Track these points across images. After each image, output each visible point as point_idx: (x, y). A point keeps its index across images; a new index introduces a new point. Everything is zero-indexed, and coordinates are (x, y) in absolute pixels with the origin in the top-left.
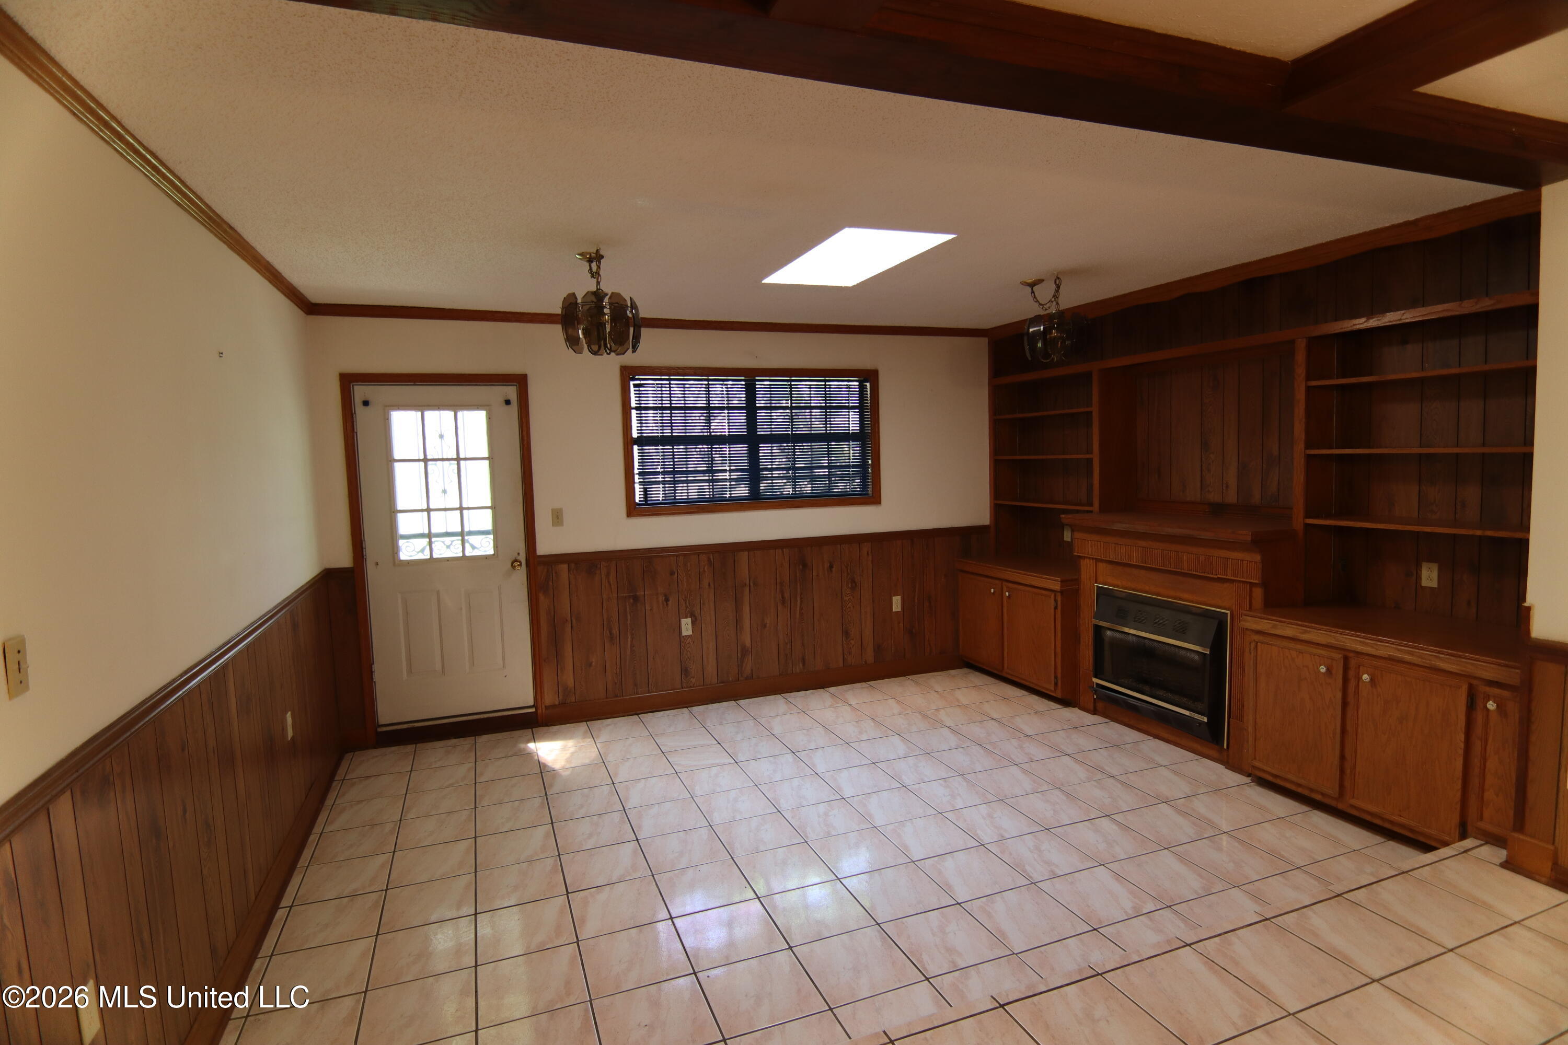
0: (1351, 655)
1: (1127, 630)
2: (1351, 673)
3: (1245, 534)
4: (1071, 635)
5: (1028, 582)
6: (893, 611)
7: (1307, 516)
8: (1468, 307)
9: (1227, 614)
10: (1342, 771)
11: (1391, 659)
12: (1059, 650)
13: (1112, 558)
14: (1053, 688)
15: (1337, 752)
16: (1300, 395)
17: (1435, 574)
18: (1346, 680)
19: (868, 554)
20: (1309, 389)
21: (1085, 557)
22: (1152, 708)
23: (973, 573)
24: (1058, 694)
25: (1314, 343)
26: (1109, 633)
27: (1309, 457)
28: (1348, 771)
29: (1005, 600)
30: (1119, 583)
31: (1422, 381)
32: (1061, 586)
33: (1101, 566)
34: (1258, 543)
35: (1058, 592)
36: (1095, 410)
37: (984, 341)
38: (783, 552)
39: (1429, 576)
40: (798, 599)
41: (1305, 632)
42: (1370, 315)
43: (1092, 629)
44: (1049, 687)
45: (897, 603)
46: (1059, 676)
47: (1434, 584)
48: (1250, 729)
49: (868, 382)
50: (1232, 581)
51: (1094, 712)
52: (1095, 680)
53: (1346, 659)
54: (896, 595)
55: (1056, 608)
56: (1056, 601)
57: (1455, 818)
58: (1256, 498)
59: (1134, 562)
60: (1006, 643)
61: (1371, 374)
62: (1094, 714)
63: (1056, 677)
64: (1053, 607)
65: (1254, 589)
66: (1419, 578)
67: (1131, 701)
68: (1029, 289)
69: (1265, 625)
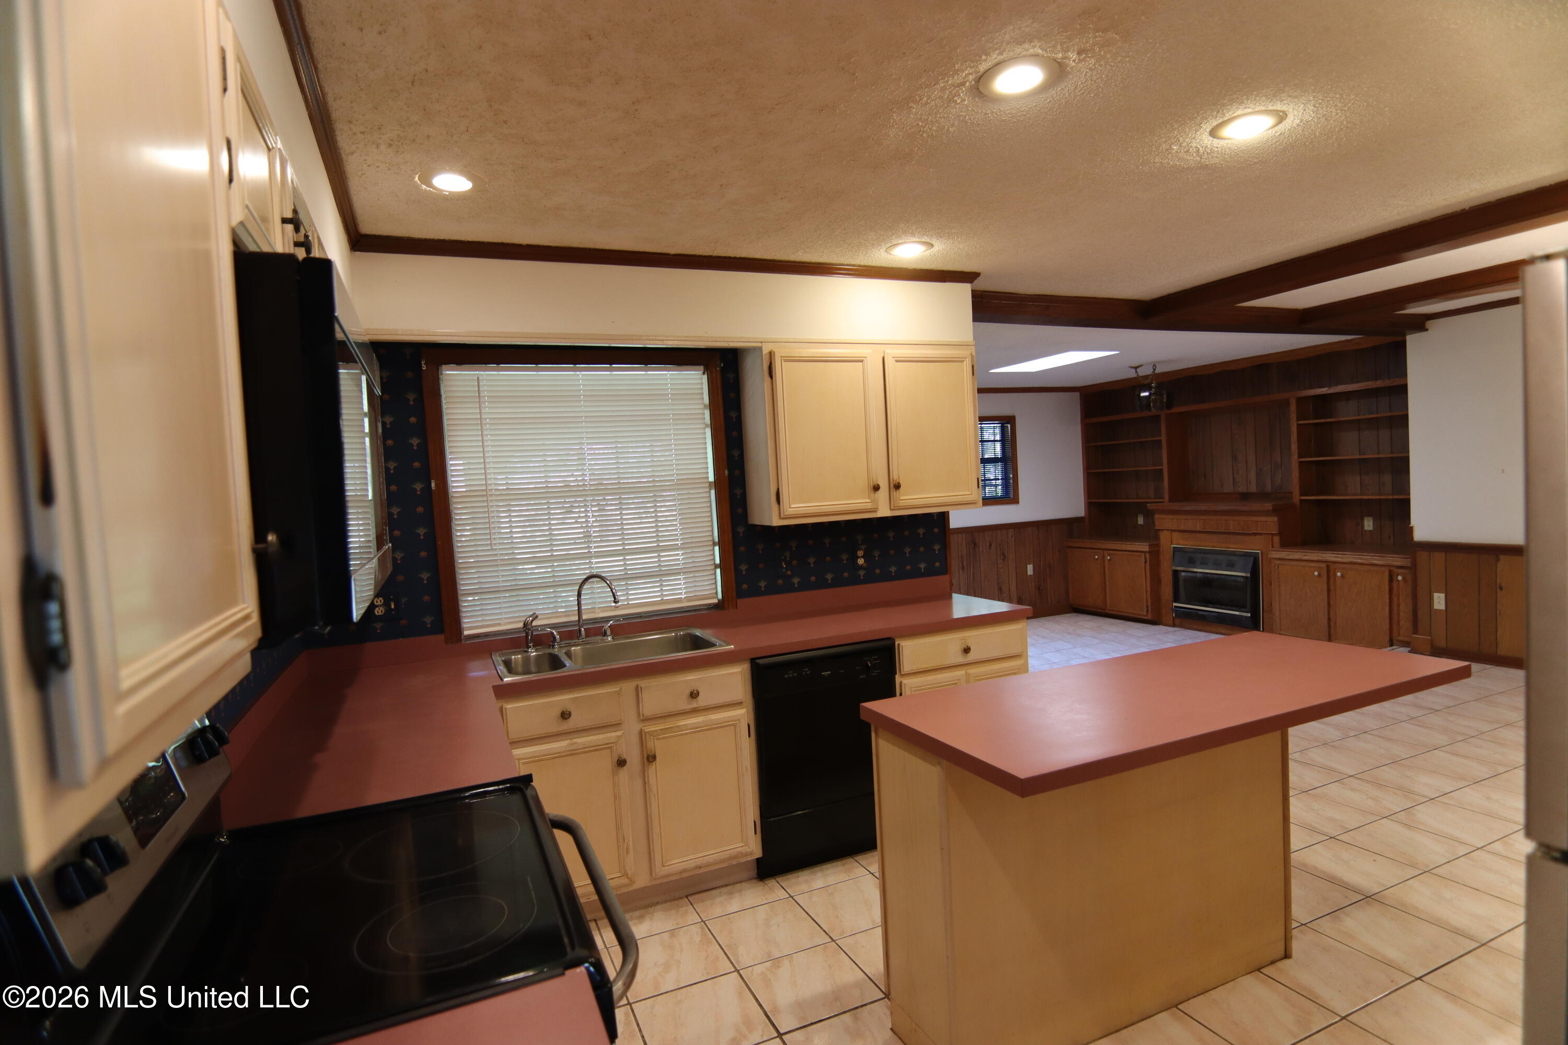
0: (1330, 564)
1: (1196, 570)
2: (1332, 573)
3: (1268, 506)
4: (1156, 580)
5: (1124, 549)
6: (1028, 574)
7: (1301, 495)
8: (1379, 384)
9: (1258, 553)
10: (1329, 627)
11: (1351, 563)
12: (1149, 589)
13: (1182, 528)
14: (1145, 614)
15: (1327, 617)
16: (1294, 429)
17: (1371, 523)
18: (1328, 578)
19: (1012, 537)
20: (1299, 426)
21: (1163, 530)
22: (1215, 614)
23: (1080, 548)
24: (1149, 617)
25: (1300, 400)
26: (1183, 574)
27: (1301, 463)
28: (1332, 627)
29: (1107, 563)
30: (1187, 543)
31: (1359, 420)
32: (1149, 549)
33: (1175, 535)
34: (1275, 511)
35: (1147, 552)
36: (1164, 438)
37: (1077, 394)
38: (962, 536)
39: (1368, 524)
40: (972, 566)
41: (1305, 556)
42: (1330, 386)
43: (1171, 573)
44: (1143, 613)
45: (1030, 570)
46: (1149, 605)
47: (1371, 528)
48: (1277, 614)
49: (1009, 424)
50: (1260, 534)
51: (1174, 625)
52: (1175, 604)
53: (1328, 566)
54: (1029, 564)
55: (1146, 562)
56: (1146, 558)
57: (1387, 638)
58: (1269, 488)
59: (1198, 529)
60: (1108, 591)
61: (1331, 418)
62: (1174, 627)
63: (1147, 606)
64: (1143, 562)
65: (1274, 537)
66: (1363, 526)
67: (1200, 613)
68: (1134, 370)
69: (1283, 554)
